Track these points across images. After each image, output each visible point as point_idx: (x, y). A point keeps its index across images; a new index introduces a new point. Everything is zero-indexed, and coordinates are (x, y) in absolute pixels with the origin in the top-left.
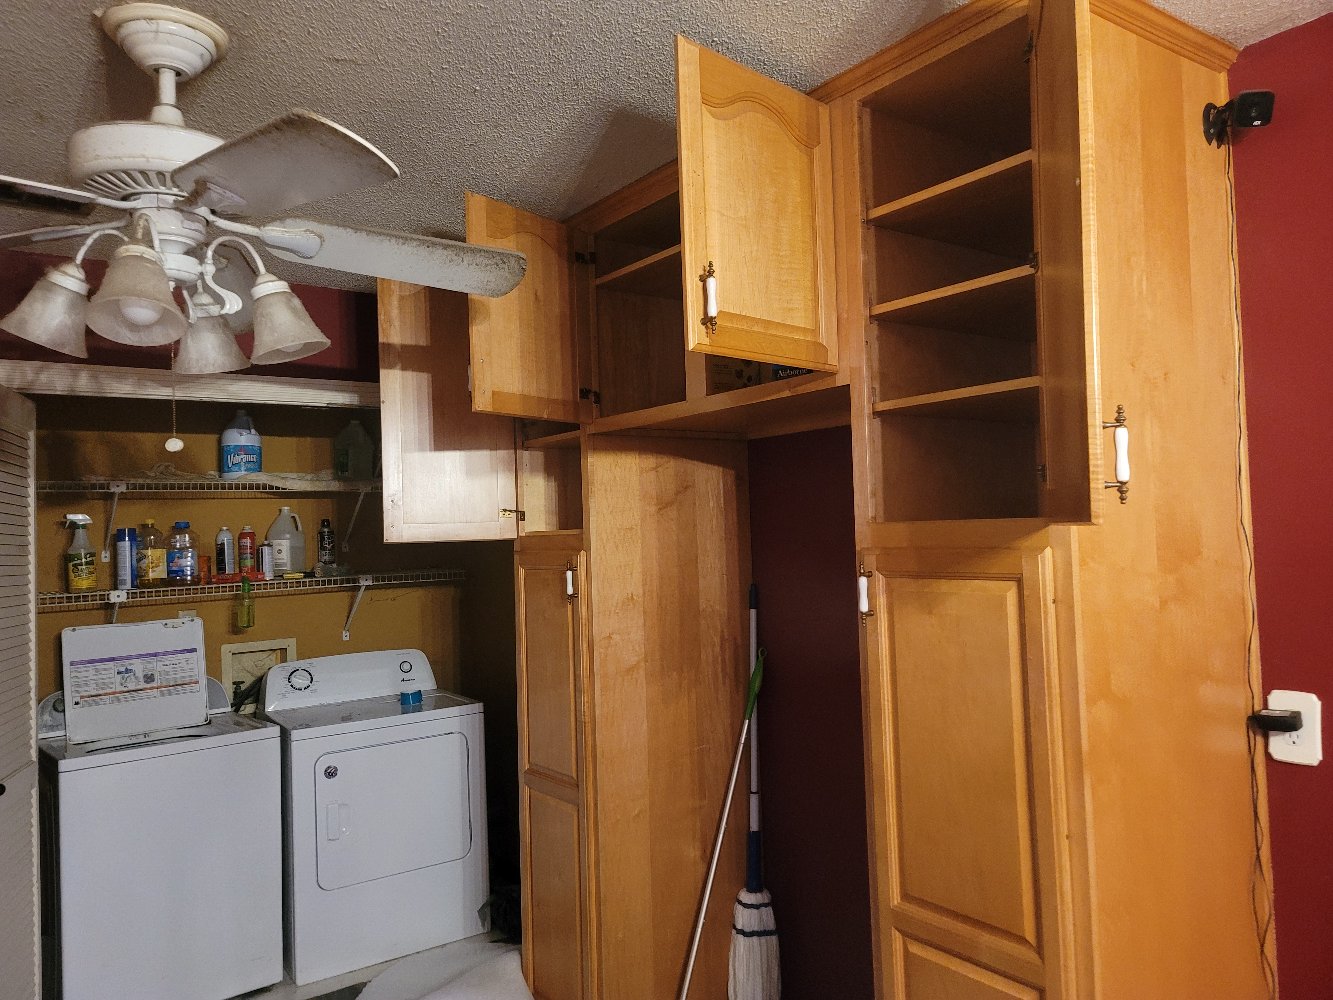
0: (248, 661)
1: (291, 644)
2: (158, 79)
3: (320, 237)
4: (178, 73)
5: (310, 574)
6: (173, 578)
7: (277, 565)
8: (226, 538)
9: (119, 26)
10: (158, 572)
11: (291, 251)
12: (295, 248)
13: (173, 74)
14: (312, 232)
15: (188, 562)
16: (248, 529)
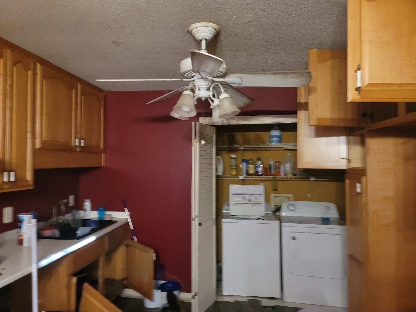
0: (278, 199)
1: (291, 195)
2: (201, 42)
3: (240, 78)
4: (206, 40)
5: (295, 175)
6: (256, 173)
7: (286, 171)
8: (272, 163)
9: (191, 31)
10: (252, 171)
11: (235, 83)
12: (236, 82)
13: (205, 40)
14: (237, 77)
15: (260, 169)
16: (278, 160)
